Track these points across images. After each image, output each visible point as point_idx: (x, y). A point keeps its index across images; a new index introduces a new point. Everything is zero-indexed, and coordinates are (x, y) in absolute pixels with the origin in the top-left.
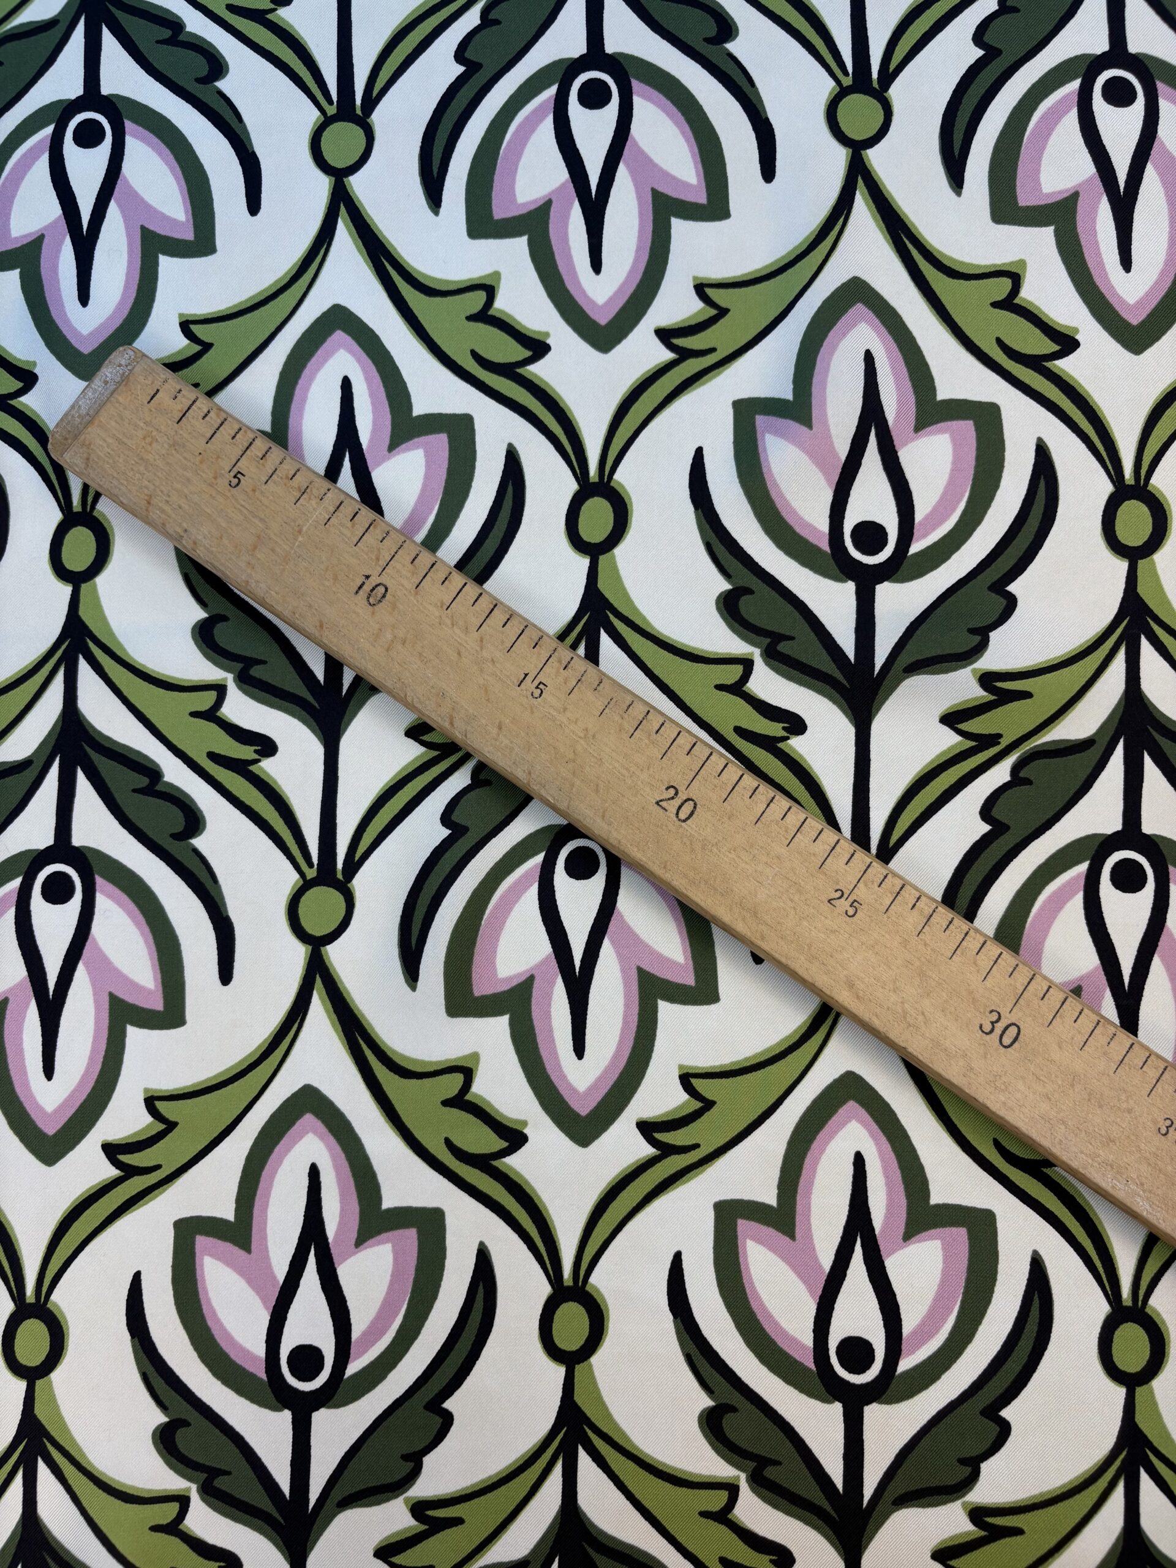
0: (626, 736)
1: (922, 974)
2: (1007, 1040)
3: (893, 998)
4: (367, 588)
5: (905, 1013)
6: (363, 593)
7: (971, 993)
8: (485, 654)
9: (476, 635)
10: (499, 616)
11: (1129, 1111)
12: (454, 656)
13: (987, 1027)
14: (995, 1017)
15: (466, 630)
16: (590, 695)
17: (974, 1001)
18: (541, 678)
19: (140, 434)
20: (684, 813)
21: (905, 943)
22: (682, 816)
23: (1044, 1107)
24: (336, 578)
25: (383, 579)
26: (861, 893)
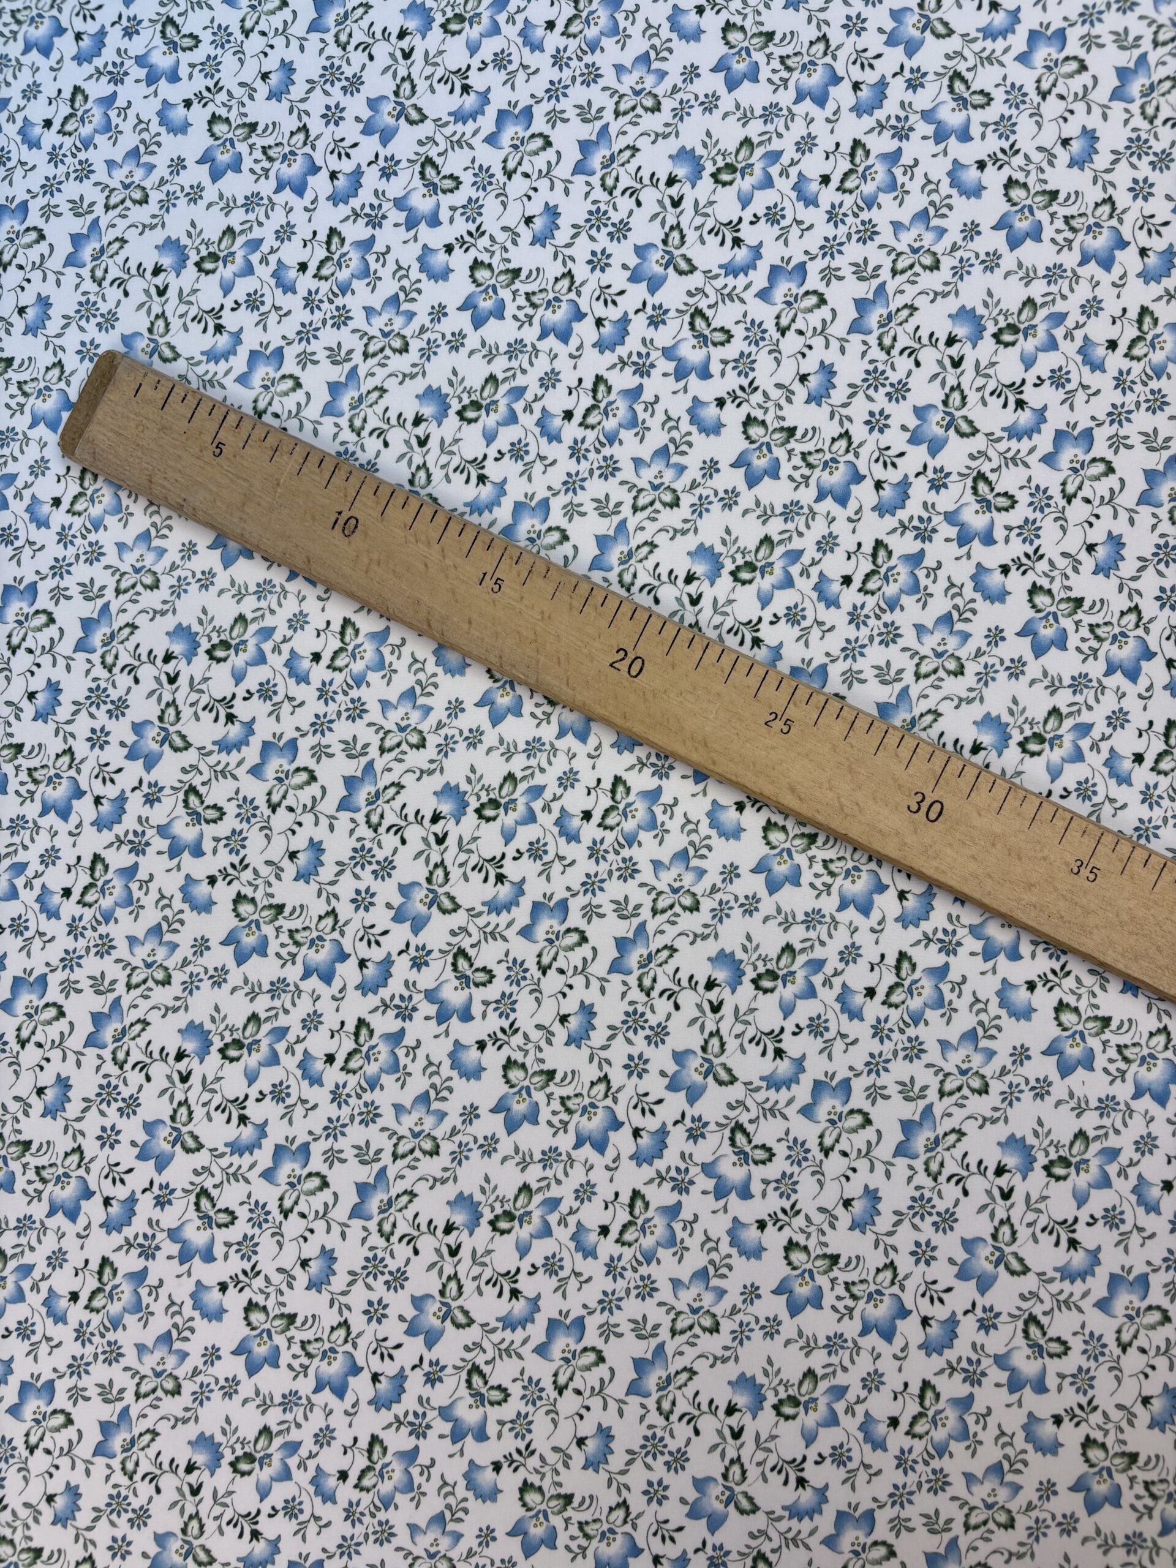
0: (576, 613)
1: (851, 770)
2: (932, 816)
3: (830, 795)
4: (341, 522)
5: (842, 807)
6: (339, 527)
7: (895, 780)
8: (448, 562)
9: (437, 547)
10: (455, 528)
11: (1045, 859)
12: (422, 567)
13: (914, 807)
14: (919, 798)
15: (429, 544)
16: (540, 582)
17: (900, 787)
18: (497, 575)
19: (133, 424)
20: (634, 671)
21: (834, 748)
22: (634, 672)
23: (972, 866)
24: (314, 519)
25: (353, 513)
26: (792, 713)
